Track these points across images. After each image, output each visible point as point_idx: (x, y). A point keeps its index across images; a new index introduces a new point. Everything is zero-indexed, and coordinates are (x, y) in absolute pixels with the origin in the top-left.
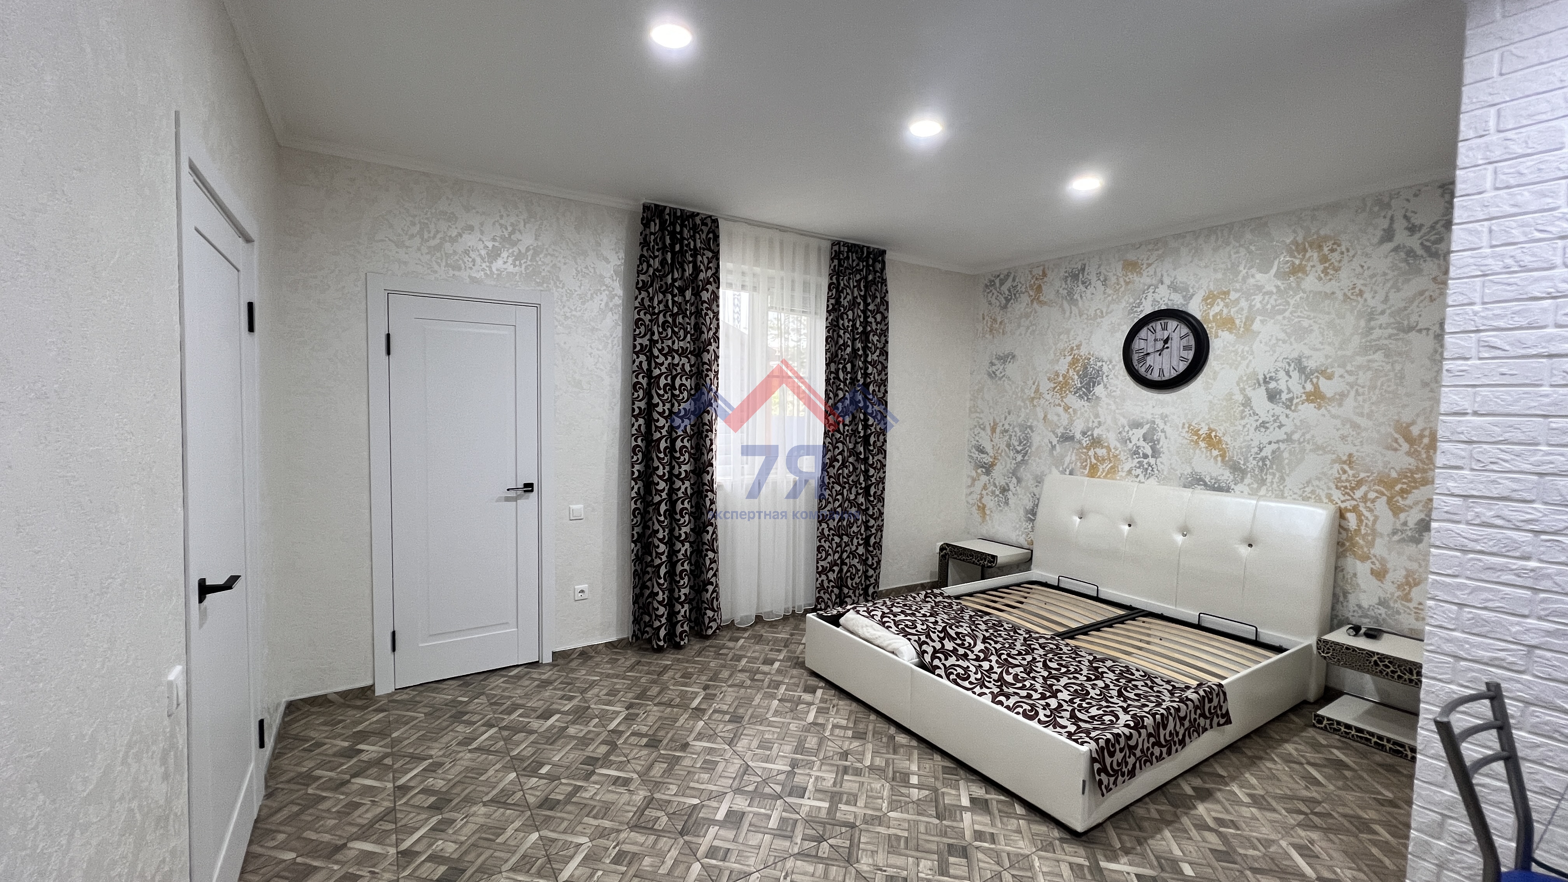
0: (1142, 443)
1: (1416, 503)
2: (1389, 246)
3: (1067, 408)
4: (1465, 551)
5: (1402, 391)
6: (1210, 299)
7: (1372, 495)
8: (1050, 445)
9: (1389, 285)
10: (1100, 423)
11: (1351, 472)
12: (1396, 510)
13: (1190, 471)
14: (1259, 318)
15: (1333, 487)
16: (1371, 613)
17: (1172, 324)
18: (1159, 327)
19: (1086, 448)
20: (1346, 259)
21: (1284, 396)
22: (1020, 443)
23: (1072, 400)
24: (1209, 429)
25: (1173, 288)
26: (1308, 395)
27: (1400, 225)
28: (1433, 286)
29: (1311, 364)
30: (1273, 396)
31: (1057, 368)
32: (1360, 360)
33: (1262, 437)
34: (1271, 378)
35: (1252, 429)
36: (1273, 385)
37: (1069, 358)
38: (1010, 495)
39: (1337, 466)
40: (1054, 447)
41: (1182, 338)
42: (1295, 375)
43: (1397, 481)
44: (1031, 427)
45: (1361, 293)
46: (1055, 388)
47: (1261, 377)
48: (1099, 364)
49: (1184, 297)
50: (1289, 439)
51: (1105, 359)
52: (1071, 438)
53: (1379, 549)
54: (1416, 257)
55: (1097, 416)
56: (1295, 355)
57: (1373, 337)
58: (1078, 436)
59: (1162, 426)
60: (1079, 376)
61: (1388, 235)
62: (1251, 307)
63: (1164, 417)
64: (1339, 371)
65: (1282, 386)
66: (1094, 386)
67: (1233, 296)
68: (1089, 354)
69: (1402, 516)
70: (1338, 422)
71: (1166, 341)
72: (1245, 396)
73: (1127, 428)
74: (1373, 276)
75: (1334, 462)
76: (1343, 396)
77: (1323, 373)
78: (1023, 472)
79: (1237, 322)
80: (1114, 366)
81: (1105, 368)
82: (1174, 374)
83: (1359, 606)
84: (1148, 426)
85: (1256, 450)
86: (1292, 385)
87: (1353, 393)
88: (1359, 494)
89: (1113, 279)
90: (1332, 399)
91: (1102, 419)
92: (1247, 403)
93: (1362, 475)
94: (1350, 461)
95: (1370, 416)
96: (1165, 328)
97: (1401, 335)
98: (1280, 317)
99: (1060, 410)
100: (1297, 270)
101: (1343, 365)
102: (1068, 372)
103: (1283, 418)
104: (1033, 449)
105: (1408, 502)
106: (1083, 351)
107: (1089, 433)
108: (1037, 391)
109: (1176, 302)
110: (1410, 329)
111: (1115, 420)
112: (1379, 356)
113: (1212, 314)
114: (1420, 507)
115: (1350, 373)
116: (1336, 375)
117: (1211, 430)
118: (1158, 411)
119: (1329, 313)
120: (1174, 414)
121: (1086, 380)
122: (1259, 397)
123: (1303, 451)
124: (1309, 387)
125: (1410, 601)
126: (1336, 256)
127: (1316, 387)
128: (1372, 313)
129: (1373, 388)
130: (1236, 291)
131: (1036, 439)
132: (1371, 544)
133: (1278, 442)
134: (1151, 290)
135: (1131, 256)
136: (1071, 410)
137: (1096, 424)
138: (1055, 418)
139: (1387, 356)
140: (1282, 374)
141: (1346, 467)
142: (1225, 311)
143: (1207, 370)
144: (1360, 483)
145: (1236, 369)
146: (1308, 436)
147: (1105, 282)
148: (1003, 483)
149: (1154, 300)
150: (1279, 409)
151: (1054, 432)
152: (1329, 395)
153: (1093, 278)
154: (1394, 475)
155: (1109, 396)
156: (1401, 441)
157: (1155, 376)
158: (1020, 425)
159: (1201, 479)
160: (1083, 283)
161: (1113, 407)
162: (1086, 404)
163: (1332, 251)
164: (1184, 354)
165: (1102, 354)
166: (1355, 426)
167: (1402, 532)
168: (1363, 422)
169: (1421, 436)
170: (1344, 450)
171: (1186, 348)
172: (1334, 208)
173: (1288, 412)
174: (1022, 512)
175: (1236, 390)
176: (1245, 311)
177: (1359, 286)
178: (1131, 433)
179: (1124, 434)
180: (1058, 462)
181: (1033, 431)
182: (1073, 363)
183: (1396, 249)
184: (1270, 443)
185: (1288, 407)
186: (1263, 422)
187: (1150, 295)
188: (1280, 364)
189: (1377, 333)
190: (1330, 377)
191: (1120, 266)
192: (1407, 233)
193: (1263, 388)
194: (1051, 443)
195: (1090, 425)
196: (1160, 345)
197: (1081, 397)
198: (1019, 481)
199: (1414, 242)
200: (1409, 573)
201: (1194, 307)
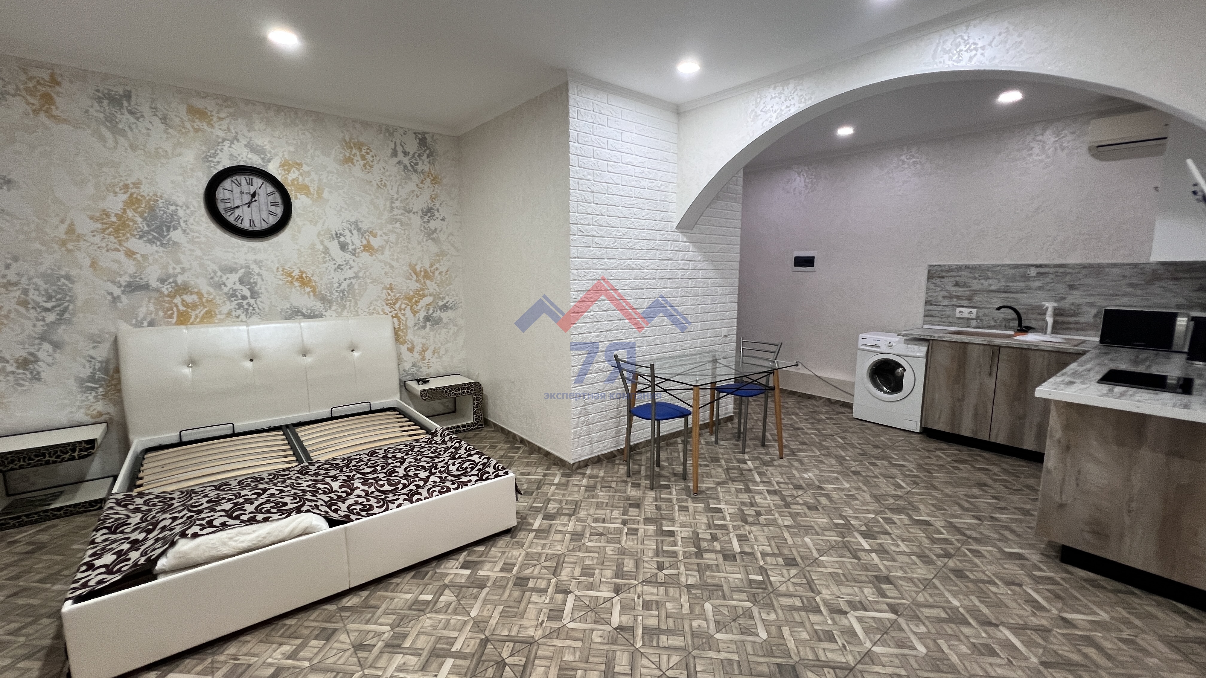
0: (238, 286)
1: (422, 308)
2: (396, 160)
3: (130, 254)
5: (410, 246)
6: (286, 166)
7: (403, 306)
8: (109, 297)
9: (398, 183)
10: (184, 270)
11: (392, 294)
12: (415, 313)
13: (288, 306)
14: (327, 189)
15: (385, 304)
16: (410, 372)
17: (257, 181)
18: (244, 182)
19: (168, 296)
20: (375, 162)
21: (351, 247)
22: (49, 298)
23: (135, 244)
24: (301, 271)
25: (253, 149)
26: (365, 246)
27: (399, 149)
28: (417, 189)
29: (364, 226)
30: (343, 247)
31: (103, 205)
32: (390, 227)
33: (338, 276)
34: (341, 234)
35: (332, 271)
36: (342, 239)
37: (125, 197)
38: (41, 367)
39: (385, 291)
40: (116, 299)
41: (268, 195)
42: (355, 232)
43: (413, 297)
44: (68, 277)
45: (385, 185)
46: (104, 230)
47: (334, 233)
48: (173, 208)
49: (262, 159)
50: (356, 277)
51: (180, 204)
52: (146, 287)
53: (410, 336)
54: (408, 170)
55: (178, 262)
56: (353, 219)
57: (394, 213)
58: (154, 283)
59: (257, 270)
60: (145, 219)
61: (395, 154)
62: (320, 180)
63: (257, 262)
64: (380, 233)
65: (348, 240)
66: (168, 230)
67: (305, 168)
68: (156, 195)
69: (417, 315)
70: (383, 264)
71: (254, 195)
72: (325, 247)
73: (219, 273)
74: (390, 176)
75: (383, 289)
76: (383, 247)
77: (371, 233)
78: (61, 333)
79: (311, 189)
80: (193, 213)
81: (181, 213)
82: (265, 226)
83: (404, 370)
84: (243, 271)
85: (337, 285)
86: (355, 240)
87: (388, 246)
88: (397, 306)
89: (177, 121)
90: (377, 250)
91: (186, 265)
92: (326, 251)
93: (398, 295)
94: (391, 288)
95: (397, 260)
96: (250, 183)
97: (407, 214)
98: (341, 191)
99: (121, 256)
100: (348, 160)
101: (381, 230)
102: (124, 211)
103: (351, 262)
104: (79, 303)
105: (419, 307)
106: (146, 190)
107: (171, 280)
108: (71, 230)
109: (255, 161)
110: (409, 212)
111: (202, 265)
112: (398, 225)
113: (290, 179)
114: (424, 309)
115: (385, 234)
116: (378, 235)
118: (251, 257)
119: (370, 195)
120: (267, 260)
121: (155, 224)
122: (334, 246)
123: (366, 283)
124: (365, 242)
125: (424, 360)
126: (369, 157)
127: (368, 241)
128: (392, 199)
129: (397, 244)
130: (308, 165)
131: (81, 292)
132: (406, 334)
133: (350, 279)
134: (227, 143)
135: (199, 103)
136: (138, 256)
137: (178, 270)
138: (114, 266)
139: (402, 225)
140: (347, 232)
141: (389, 291)
142: (301, 179)
143: (291, 224)
144: (397, 300)
145: (315, 225)
146: (367, 274)
147: (164, 119)
148: (21, 353)
149: (231, 155)
150: (348, 256)
151: (114, 282)
152: (376, 248)
153: (146, 110)
154: (412, 293)
155: (190, 241)
156: (413, 274)
157: (246, 225)
158: (44, 276)
159: (299, 311)
160: (131, 112)
161: (199, 253)
162: (161, 249)
163: (368, 153)
164: (273, 209)
165: (174, 198)
166: (391, 267)
167: (418, 324)
168: (394, 263)
169: (421, 271)
170: (388, 281)
171: (274, 204)
172: (366, 125)
173: (353, 257)
174: (72, 384)
175: (317, 242)
176: (316, 182)
177: (384, 181)
178: (224, 278)
179: (217, 279)
180: (129, 316)
181: (73, 282)
182: (133, 202)
183: (399, 162)
184: (345, 279)
185: (354, 255)
186: (340, 265)
187: (226, 148)
188: (344, 224)
189: (396, 212)
190: (375, 236)
191: (183, 109)
192: (403, 155)
193: (336, 241)
194: (111, 294)
195: (171, 271)
196: (247, 198)
197: (150, 241)
198: (57, 346)
199: (406, 161)
200: (424, 344)
201: (272, 169)
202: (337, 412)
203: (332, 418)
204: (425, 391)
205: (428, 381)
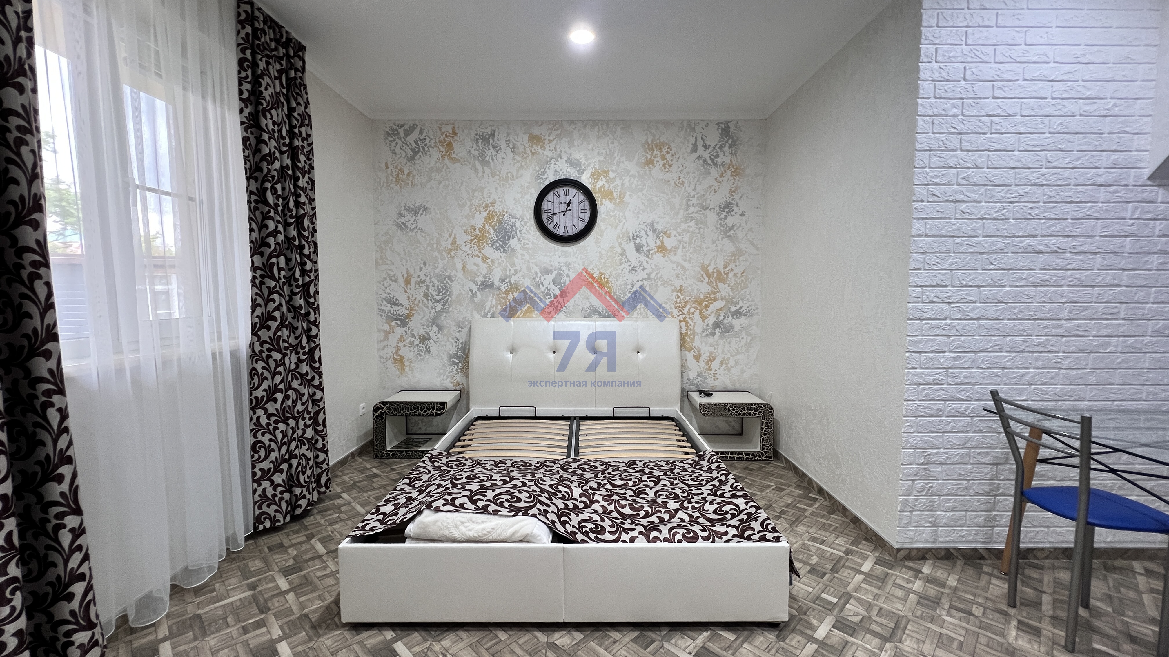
0: (552, 286)
1: (712, 313)
2: (695, 155)
3: (485, 259)
4: (921, 320)
5: (704, 246)
6: (596, 176)
7: (692, 310)
8: (470, 293)
9: (696, 179)
10: (516, 272)
11: (682, 297)
12: (704, 318)
13: (588, 305)
14: (628, 193)
15: (673, 306)
16: (695, 382)
17: (572, 191)
18: (562, 194)
19: (505, 293)
20: (675, 160)
21: (645, 249)
22: (439, 292)
23: (489, 251)
24: (600, 273)
25: (572, 163)
26: (659, 248)
27: (700, 143)
28: (716, 183)
29: (659, 227)
30: (638, 248)
31: (472, 222)
32: (684, 226)
33: (633, 277)
34: (637, 236)
35: (627, 271)
36: (638, 241)
37: (485, 214)
38: (431, 343)
39: (675, 294)
40: (474, 294)
41: (580, 203)
42: (650, 233)
43: (703, 300)
44: (449, 277)
45: (683, 183)
46: (472, 240)
47: (631, 235)
48: (513, 220)
49: (578, 171)
50: (648, 278)
51: (518, 216)
52: (491, 286)
53: (697, 343)
54: (708, 164)
55: (513, 265)
56: (650, 221)
57: (690, 211)
58: (497, 283)
59: (566, 272)
60: (495, 231)
61: (695, 149)
62: (623, 184)
63: (567, 265)
64: (674, 233)
65: (644, 242)
66: (509, 239)
67: (612, 175)
68: (503, 211)
69: (706, 321)
70: (674, 266)
71: (568, 205)
72: (622, 249)
73: (539, 275)
74: (688, 173)
75: (673, 291)
76: (676, 248)
77: (665, 233)
78: (443, 320)
79: (615, 194)
80: (526, 223)
81: (518, 224)
82: (575, 231)
83: (689, 379)
84: (556, 272)
85: (630, 286)
86: (650, 241)
87: (681, 247)
88: (686, 310)
89: (521, 149)
90: (670, 251)
91: (518, 268)
92: (623, 253)
93: (687, 298)
94: (681, 290)
95: (690, 262)
96: (567, 194)
97: (703, 212)
98: (640, 194)
99: (479, 260)
100: (649, 162)
101: (675, 229)
102: (484, 226)
103: (645, 264)
104: (454, 297)
105: (709, 312)
106: (498, 208)
107: (507, 280)
108: (454, 242)
109: (571, 174)
110: (705, 209)
111: (529, 269)
112: (692, 224)
113: (598, 186)
114: (713, 315)
115: (679, 234)
116: (673, 235)
117: (601, 274)
118: (563, 260)
119: (667, 194)
120: (575, 262)
121: (502, 234)
122: (630, 248)
123: (657, 285)
124: (659, 243)
125: (711, 370)
126: (668, 156)
127: (662, 242)
128: (688, 197)
129: (690, 244)
130: (613, 171)
131: (455, 288)
132: (693, 340)
133: (642, 280)
134: (553, 161)
135: (536, 131)
136: (489, 261)
137: (513, 272)
138: (475, 268)
139: (697, 224)
140: (643, 233)
141: (679, 294)
142: (607, 186)
143: (596, 229)
144: (686, 303)
145: (616, 228)
146: (659, 275)
147: (514, 149)
148: (422, 332)
149: (556, 171)
150: (642, 258)
151: (474, 282)
152: (669, 248)
153: (503, 143)
154: (702, 297)
155: (523, 248)
156: (704, 276)
157: (561, 232)
158: (437, 276)
159: (596, 311)
160: (494, 147)
161: (527, 257)
162: (503, 255)
163: (668, 153)
164: (582, 215)
165: (515, 212)
166: (683, 267)
167: (707, 330)
168: (686, 265)
169: (713, 272)
170: (678, 283)
171: (583, 211)
172: (668, 124)
173: (647, 259)
174: (445, 357)
175: (617, 245)
176: (619, 188)
177: (682, 179)
178: (543, 278)
179: (537, 279)
180: (479, 307)
181: (452, 281)
182: (489, 218)
183: (699, 158)
184: (638, 281)
185: (648, 256)
186: (634, 267)
187: (552, 166)
188: (641, 226)
189: (692, 209)
190: (669, 237)
191: (526, 137)
192: (703, 149)
193: (632, 243)
194: (471, 290)
195: (508, 273)
196: (563, 207)
197: (497, 249)
198: (440, 328)
199: (706, 155)
200: (711, 353)
201: (585, 180)
202: (619, 413)
203: (613, 418)
204: (704, 404)
205: (711, 394)
